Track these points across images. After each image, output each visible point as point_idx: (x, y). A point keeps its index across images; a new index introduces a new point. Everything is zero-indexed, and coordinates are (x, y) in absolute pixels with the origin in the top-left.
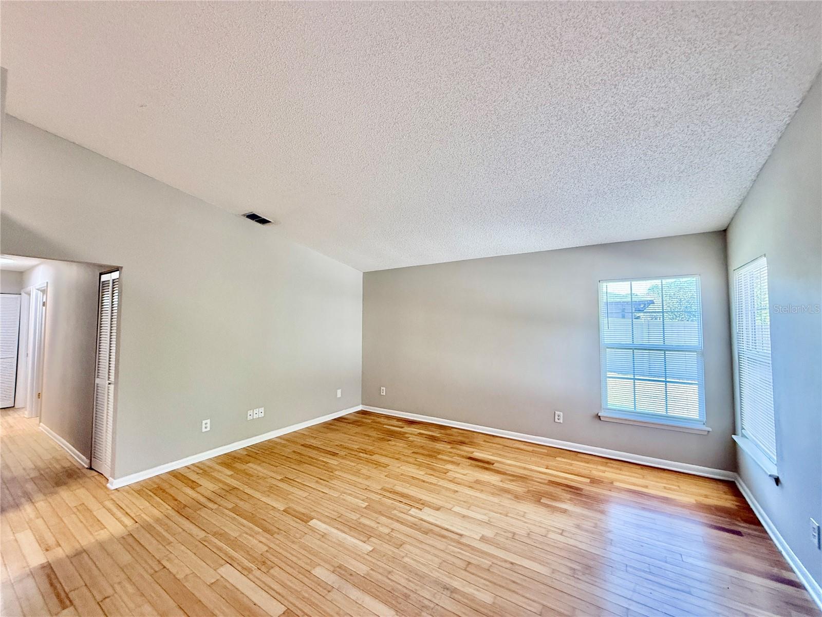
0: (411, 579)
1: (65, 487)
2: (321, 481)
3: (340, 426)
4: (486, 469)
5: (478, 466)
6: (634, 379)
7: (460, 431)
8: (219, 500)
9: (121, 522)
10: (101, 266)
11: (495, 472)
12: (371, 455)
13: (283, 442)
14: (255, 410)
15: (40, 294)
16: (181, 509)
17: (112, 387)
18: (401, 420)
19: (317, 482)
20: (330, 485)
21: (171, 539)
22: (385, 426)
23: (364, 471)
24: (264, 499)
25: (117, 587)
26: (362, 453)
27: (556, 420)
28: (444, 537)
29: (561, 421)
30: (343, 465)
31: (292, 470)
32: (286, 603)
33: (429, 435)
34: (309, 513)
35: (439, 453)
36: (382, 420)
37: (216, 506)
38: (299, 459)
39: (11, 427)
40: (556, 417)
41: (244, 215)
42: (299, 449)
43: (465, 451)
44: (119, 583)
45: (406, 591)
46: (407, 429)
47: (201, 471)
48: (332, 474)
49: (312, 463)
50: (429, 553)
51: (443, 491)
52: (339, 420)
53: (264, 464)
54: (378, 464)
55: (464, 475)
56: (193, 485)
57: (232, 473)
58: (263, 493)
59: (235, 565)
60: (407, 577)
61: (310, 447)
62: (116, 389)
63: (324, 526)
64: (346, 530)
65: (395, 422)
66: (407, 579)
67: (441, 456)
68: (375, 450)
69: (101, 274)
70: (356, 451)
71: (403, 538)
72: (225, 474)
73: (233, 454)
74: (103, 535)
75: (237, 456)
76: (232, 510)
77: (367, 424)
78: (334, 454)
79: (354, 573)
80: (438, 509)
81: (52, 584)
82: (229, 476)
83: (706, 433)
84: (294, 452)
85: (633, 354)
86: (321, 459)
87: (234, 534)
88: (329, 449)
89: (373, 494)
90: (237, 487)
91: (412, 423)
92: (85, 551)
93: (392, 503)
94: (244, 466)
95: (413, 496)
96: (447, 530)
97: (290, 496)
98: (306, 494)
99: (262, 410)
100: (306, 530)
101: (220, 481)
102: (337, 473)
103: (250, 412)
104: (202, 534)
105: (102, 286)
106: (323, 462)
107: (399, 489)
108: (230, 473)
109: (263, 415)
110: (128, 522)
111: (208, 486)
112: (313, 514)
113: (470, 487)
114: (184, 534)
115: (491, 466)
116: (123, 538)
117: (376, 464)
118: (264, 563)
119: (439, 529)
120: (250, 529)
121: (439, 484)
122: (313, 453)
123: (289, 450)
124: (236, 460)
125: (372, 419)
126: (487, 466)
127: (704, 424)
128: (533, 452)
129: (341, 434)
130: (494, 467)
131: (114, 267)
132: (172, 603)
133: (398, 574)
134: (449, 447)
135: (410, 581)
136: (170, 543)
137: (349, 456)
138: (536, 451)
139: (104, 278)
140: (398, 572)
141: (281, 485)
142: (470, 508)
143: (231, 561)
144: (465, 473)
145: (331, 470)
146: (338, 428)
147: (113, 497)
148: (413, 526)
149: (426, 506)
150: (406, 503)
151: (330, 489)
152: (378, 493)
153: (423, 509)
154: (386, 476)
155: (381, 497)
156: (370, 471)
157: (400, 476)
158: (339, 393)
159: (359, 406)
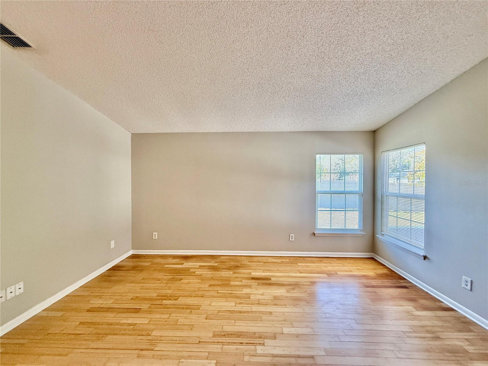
2: (142, 352)
3: (122, 276)
5: (263, 284)
6: (331, 211)
11: (278, 286)
12: (175, 300)
14: (9, 289)
18: (176, 257)
22: (166, 266)
23: (182, 321)
26: (165, 299)
27: (291, 240)
29: (293, 240)
30: (155, 321)
33: (209, 266)
35: (229, 281)
36: (159, 260)
38: (95, 331)
40: (291, 238)
42: (87, 317)
43: (244, 273)
46: (187, 264)
48: (150, 338)
49: (116, 332)
51: (264, 317)
52: (115, 268)
53: (43, 358)
54: (189, 308)
55: (262, 295)
61: (100, 309)
65: (171, 260)
67: (234, 283)
68: (174, 293)
70: (158, 299)
77: (147, 267)
78: (137, 311)
80: (275, 337)
83: (362, 236)
84: (81, 323)
85: (331, 196)
86: (123, 322)
88: (127, 306)
89: (210, 346)
91: (186, 258)
93: (237, 349)
95: (247, 332)
99: (20, 285)
102: (155, 333)
103: (1, 294)
106: (130, 325)
107: (228, 328)
109: (22, 291)
113: (275, 305)
115: (271, 282)
117: (187, 309)
121: (253, 310)
122: (110, 317)
126: (268, 282)
127: (361, 231)
128: (282, 262)
129: (128, 284)
130: (273, 281)
134: (232, 273)
137: (155, 308)
138: (284, 262)
144: (261, 293)
145: (146, 333)
146: (121, 278)
149: (264, 338)
150: (247, 343)
151: (161, 359)
152: (215, 342)
153: (264, 342)
154: (206, 319)
155: (221, 346)
156: (187, 318)
157: (218, 314)
158: (113, 244)
159: (130, 252)
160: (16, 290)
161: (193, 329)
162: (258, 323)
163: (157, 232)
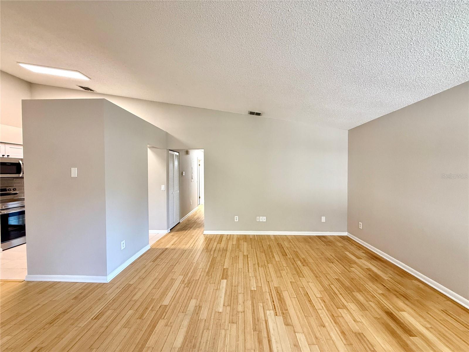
0: (208, 343)
4: (393, 333)
7: (421, 286)
8: (217, 251)
11: (398, 343)
12: (304, 265)
14: (260, 217)
16: (205, 249)
18: (370, 253)
20: (257, 269)
23: (284, 272)
24: (227, 260)
26: (301, 261)
28: (260, 342)
33: (376, 275)
34: (229, 275)
35: (359, 291)
37: (212, 254)
38: (265, 249)
41: (249, 114)
42: (274, 245)
43: (393, 304)
44: (165, 263)
45: (198, 344)
46: (362, 262)
48: (266, 264)
50: (237, 340)
55: (355, 321)
59: (184, 278)
60: (209, 340)
61: (280, 245)
63: (224, 285)
64: (228, 293)
66: (207, 340)
71: (240, 321)
73: (247, 236)
74: (183, 247)
77: (336, 246)
78: (285, 255)
79: (198, 315)
80: (287, 324)
81: (160, 254)
84: (270, 245)
86: (275, 254)
89: (267, 287)
90: (228, 250)
91: (376, 259)
92: (175, 249)
93: (267, 299)
94: (242, 243)
96: (269, 341)
97: (235, 264)
99: (265, 218)
100: (217, 282)
101: (228, 245)
113: (343, 333)
115: (404, 337)
117: (297, 272)
118: (189, 283)
119: (266, 336)
120: (206, 268)
121: (320, 312)
122: (276, 250)
126: (399, 331)
130: (411, 340)
133: (209, 334)
135: (206, 343)
137: (291, 260)
140: (210, 333)
141: (241, 257)
142: (313, 346)
144: (358, 320)
145: (269, 263)
147: (200, 237)
148: (256, 321)
149: (283, 317)
150: (274, 305)
151: (254, 271)
152: (270, 288)
153: (278, 316)
154: (291, 282)
155: (267, 291)
156: (288, 274)
157: (300, 288)
158: (323, 219)
159: (344, 233)
160: (263, 219)
161: (279, 278)
162: (301, 314)
163: (362, 223)
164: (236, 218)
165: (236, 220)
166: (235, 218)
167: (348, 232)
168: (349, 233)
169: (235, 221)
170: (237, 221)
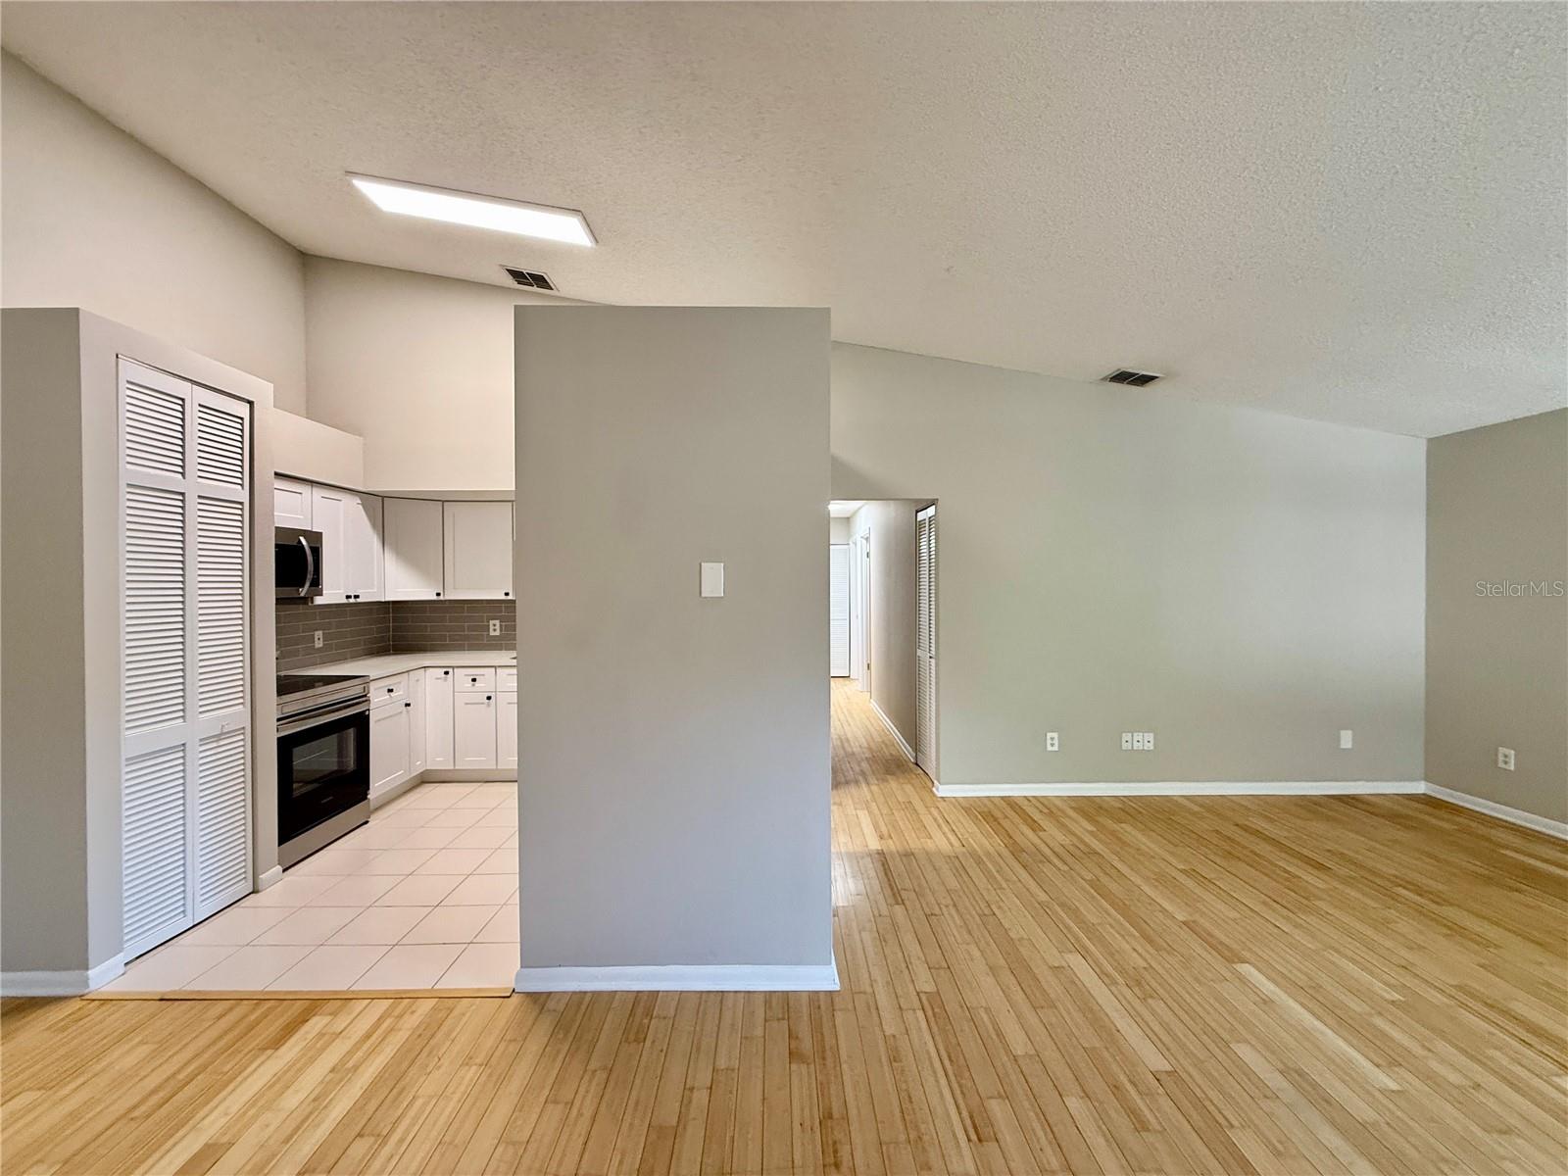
1: (894, 778)
2: (1275, 905)
3: (1345, 815)
8: (1070, 859)
9: (948, 839)
10: (917, 501)
12: (1435, 902)
13: (1196, 809)
14: (1135, 734)
15: (864, 541)
16: (1016, 850)
17: (933, 661)
19: (1264, 903)
20: (1298, 919)
21: (1004, 885)
23: (1404, 928)
24: (1146, 889)
25: (944, 909)
26: (1408, 889)
30: (1341, 895)
31: (1210, 862)
32: (1174, 1062)
34: (1238, 948)
37: (1066, 868)
38: (1228, 849)
39: (848, 699)
41: (1104, 379)
42: (1230, 830)
44: (947, 906)
47: (1046, 811)
49: (1255, 865)
54: (1454, 929)
56: (1035, 826)
57: (1095, 829)
58: (1147, 879)
59: (1088, 958)
61: (1256, 833)
62: (937, 665)
63: (1272, 987)
69: (917, 512)
70: (1389, 880)
72: (1083, 827)
73: (1098, 800)
74: (930, 845)
75: (1105, 806)
76: (1091, 883)
77: (1438, 829)
78: (1319, 867)
81: (886, 874)
82: (1088, 831)
86: (1280, 864)
87: (1092, 919)
88: (1305, 852)
89: (1424, 985)
90: (1101, 852)
92: (913, 854)
93: (1492, 1033)
94: (1115, 825)
97: (1198, 905)
98: (1233, 914)
99: (1150, 737)
100: (1228, 975)
101: (1074, 834)
102: (1319, 903)
103: (1126, 737)
104: (1043, 897)
105: (919, 526)
106: (1287, 871)
108: (1091, 828)
109: (1151, 747)
110: (956, 843)
111: (1055, 835)
112: (1246, 954)
114: (1019, 884)
116: (949, 857)
117: (1451, 929)
118: (1136, 981)
120: (1118, 922)
122: (1263, 848)
123: (1205, 826)
124: (1102, 811)
125: (1458, 824)
129: (1348, 832)
131: (928, 500)
132: (1002, 962)
136: (1001, 888)
137: (1363, 883)
139: (921, 516)
141: (1182, 878)
143: (1085, 954)
145: (1304, 894)
146: (1341, 817)
147: (939, 806)
158: (1346, 740)
159: (1415, 784)
160: (1144, 741)
163: (1514, 750)
164: (1052, 739)
165: (1052, 745)
166: (1048, 737)
167: (1427, 779)
168: (1430, 784)
169: (1049, 748)
170: (1056, 748)
